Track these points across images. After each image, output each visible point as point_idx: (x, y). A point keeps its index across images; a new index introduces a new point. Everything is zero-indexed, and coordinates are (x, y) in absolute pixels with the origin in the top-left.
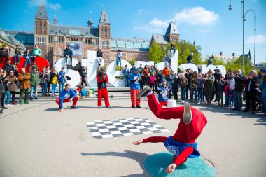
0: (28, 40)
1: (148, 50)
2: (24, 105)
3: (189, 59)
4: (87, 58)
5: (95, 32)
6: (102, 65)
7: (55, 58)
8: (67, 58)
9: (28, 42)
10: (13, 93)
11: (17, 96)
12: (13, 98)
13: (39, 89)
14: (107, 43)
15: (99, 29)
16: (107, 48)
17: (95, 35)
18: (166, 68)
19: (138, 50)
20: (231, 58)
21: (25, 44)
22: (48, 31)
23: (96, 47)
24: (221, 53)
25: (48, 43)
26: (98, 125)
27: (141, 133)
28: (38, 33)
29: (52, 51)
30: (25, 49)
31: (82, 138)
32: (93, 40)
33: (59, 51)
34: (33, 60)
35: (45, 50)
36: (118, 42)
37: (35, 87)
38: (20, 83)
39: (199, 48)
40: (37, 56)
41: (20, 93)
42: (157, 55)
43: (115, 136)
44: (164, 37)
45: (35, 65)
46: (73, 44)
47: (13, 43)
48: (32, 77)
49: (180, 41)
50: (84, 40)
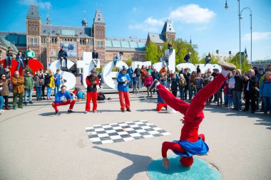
0: (20, 41)
1: (144, 49)
2: (18, 110)
3: (187, 59)
4: (82, 59)
5: (90, 32)
6: (98, 67)
7: (48, 59)
8: (61, 60)
9: (20, 43)
10: (6, 97)
11: (10, 100)
12: (6, 102)
13: (33, 92)
14: (102, 43)
15: (93, 29)
16: (102, 48)
17: (89, 35)
18: (164, 68)
19: (134, 50)
20: (228, 55)
21: (16, 45)
22: (40, 31)
23: (91, 47)
24: (217, 51)
25: (40, 44)
26: (97, 130)
27: (143, 137)
28: (30, 33)
29: (45, 52)
30: (17, 51)
31: (81, 145)
32: (87, 40)
33: (53, 52)
34: (26, 62)
35: (38, 51)
36: (114, 42)
37: (29, 91)
38: (14, 87)
39: (196, 46)
40: (30, 58)
41: (13, 97)
42: (154, 54)
43: (115, 141)
44: (160, 35)
45: (28, 67)
46: (67, 44)
47: (4, 45)
48: (25, 80)
49: (176, 40)
50: (78, 40)
